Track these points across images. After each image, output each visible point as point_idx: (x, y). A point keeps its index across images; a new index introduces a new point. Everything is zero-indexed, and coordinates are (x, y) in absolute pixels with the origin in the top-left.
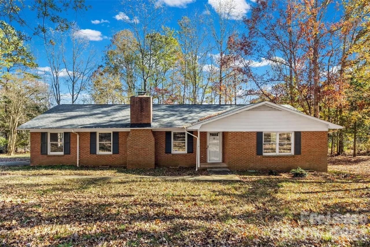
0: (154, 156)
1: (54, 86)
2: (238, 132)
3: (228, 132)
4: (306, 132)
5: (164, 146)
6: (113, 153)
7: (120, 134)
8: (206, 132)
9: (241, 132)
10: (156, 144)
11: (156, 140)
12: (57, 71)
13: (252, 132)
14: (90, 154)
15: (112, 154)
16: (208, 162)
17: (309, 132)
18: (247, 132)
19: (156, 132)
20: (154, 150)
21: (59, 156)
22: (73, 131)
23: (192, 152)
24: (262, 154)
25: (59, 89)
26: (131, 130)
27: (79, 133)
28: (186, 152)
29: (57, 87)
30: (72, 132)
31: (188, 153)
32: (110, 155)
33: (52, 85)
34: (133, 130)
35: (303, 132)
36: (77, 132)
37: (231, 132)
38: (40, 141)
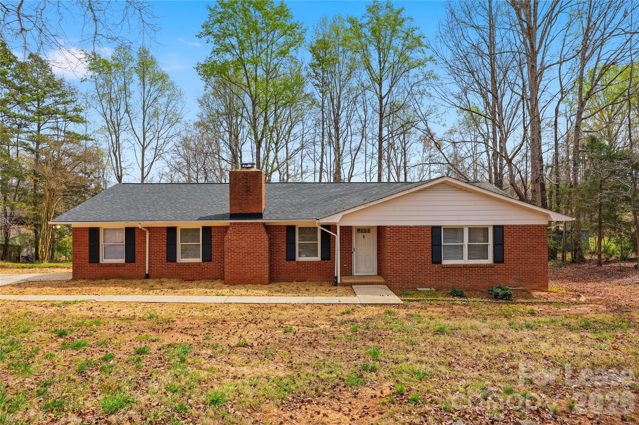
0: (267, 266)
1: (112, 154)
2: (401, 227)
3: (385, 226)
4: (512, 226)
5: (284, 248)
6: (203, 261)
7: (213, 230)
8: (351, 227)
9: (406, 227)
10: (271, 246)
11: (270, 239)
12: (117, 129)
13: (424, 227)
14: (167, 262)
15: (201, 261)
16: (355, 274)
17: (517, 226)
18: (416, 227)
19: (271, 226)
20: (267, 255)
21: (117, 265)
22: (140, 226)
23: (329, 259)
24: (440, 263)
25: (120, 158)
26: (231, 223)
27: (149, 228)
28: (318, 258)
29: (117, 154)
30: (138, 228)
31: (322, 259)
32: (198, 264)
33: (110, 153)
34: (234, 224)
35: (507, 226)
36: (146, 228)
37: (390, 227)
38: (87, 242)
